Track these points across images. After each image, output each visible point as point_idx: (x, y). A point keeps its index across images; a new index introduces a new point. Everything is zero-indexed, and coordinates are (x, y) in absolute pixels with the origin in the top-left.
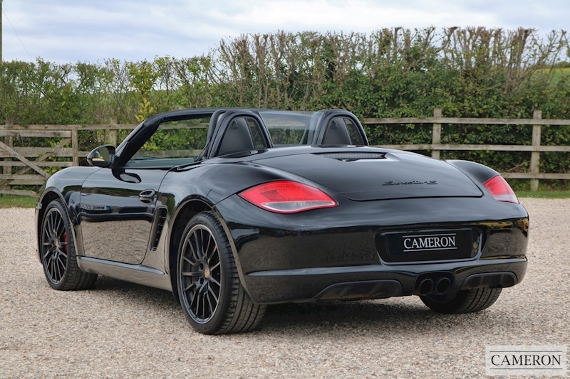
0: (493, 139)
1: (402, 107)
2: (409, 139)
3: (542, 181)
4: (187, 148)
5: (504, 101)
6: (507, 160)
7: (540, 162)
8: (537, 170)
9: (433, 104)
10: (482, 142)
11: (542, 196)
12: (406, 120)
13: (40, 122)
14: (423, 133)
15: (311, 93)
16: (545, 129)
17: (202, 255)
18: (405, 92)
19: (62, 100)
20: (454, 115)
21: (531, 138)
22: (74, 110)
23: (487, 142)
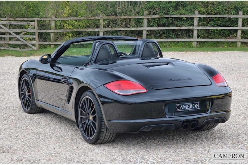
0: (221, 24)
1: (181, 10)
2: (183, 24)
3: (242, 43)
4: (85, 27)
5: (226, 7)
6: (227, 33)
7: (242, 34)
8: (240, 38)
9: (195, 9)
10: (216, 25)
11: (242, 50)
12: (182, 16)
13: (21, 17)
14: (190, 21)
15: (140, 4)
16: (244, 20)
17: (89, 109)
18: (182, 3)
19: (30, 7)
20: (204, 13)
21: (238, 23)
22: (36, 11)
23: (218, 26)
